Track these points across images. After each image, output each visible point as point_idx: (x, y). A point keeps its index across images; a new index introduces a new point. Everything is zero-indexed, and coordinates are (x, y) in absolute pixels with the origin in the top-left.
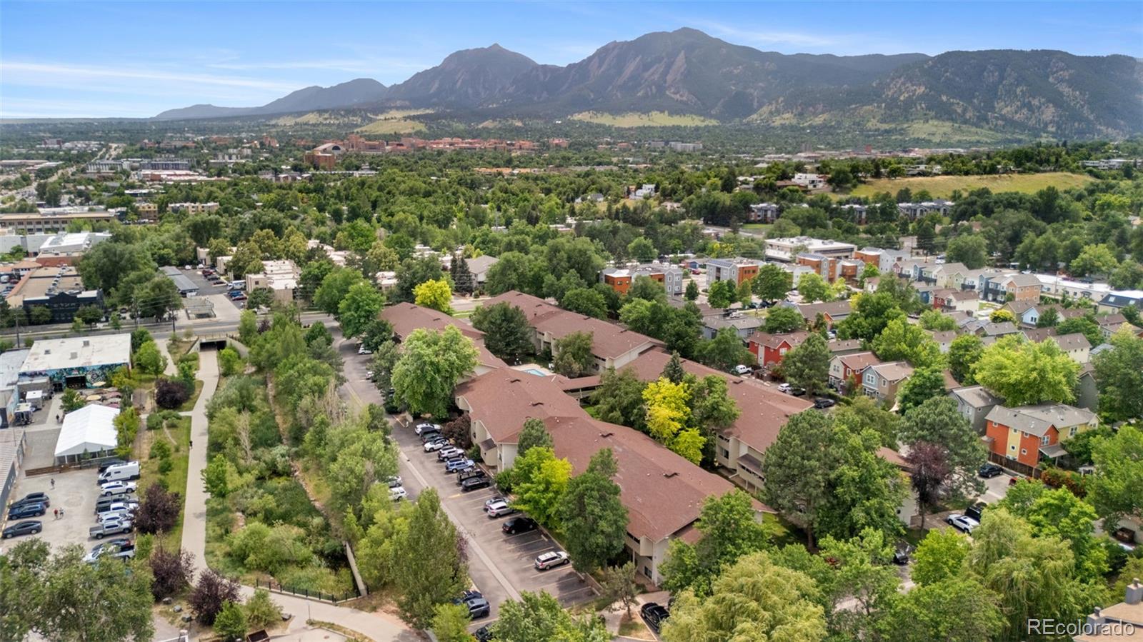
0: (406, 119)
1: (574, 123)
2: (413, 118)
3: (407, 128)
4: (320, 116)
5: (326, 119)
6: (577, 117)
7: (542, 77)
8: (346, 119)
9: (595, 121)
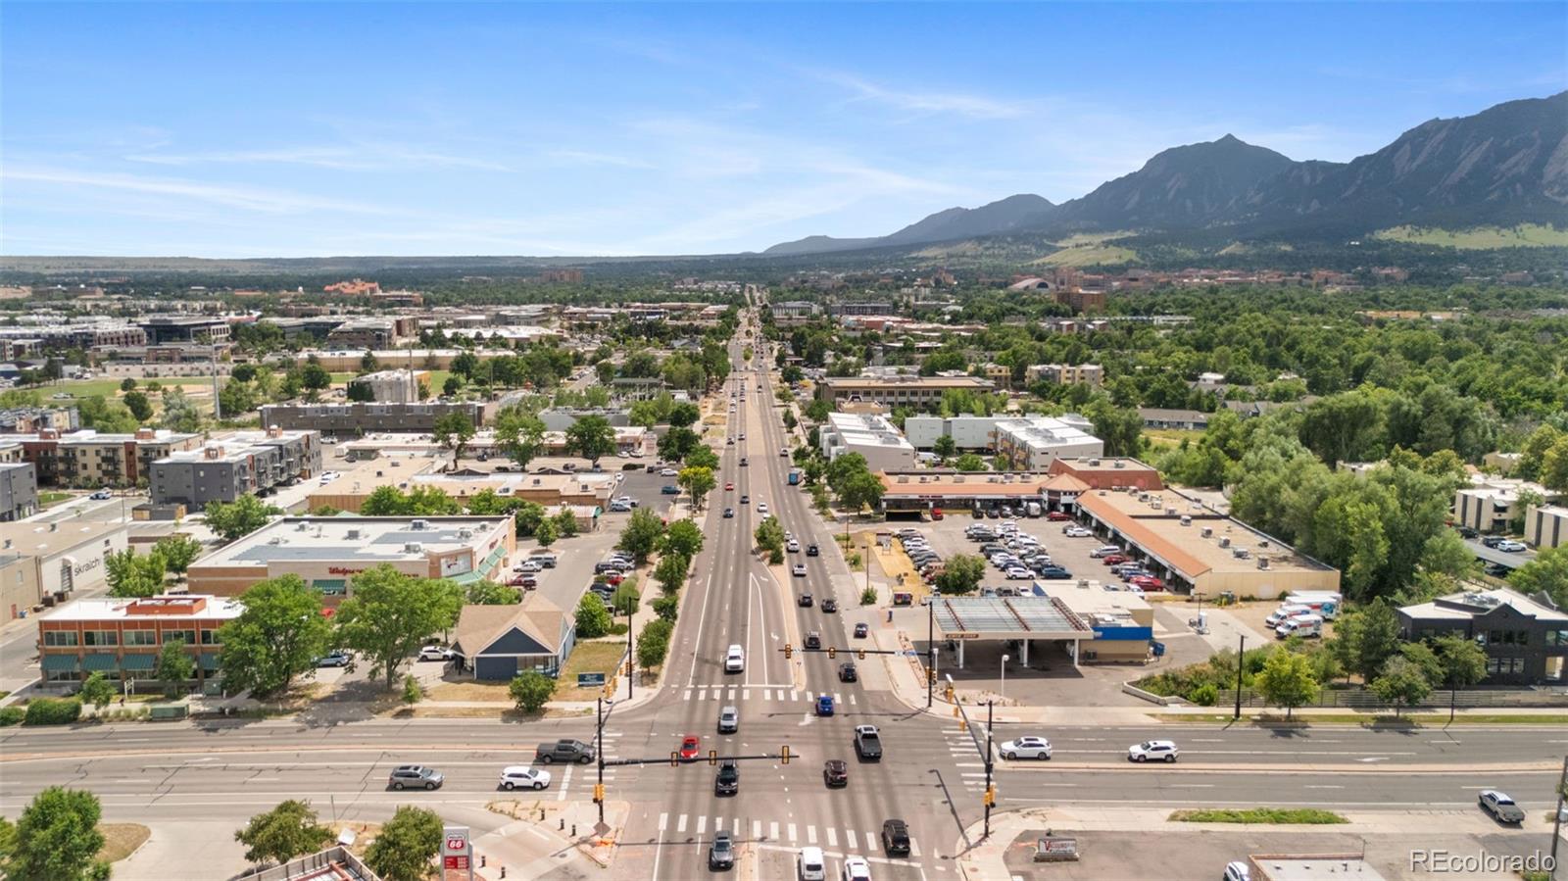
0: (1106, 244)
1: (1380, 244)
2: (1118, 243)
3: (1112, 257)
4: (980, 244)
5: (987, 249)
6: (1385, 235)
7: (1307, 179)
8: (1014, 248)
9: (1418, 240)
